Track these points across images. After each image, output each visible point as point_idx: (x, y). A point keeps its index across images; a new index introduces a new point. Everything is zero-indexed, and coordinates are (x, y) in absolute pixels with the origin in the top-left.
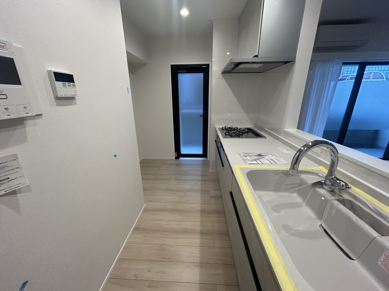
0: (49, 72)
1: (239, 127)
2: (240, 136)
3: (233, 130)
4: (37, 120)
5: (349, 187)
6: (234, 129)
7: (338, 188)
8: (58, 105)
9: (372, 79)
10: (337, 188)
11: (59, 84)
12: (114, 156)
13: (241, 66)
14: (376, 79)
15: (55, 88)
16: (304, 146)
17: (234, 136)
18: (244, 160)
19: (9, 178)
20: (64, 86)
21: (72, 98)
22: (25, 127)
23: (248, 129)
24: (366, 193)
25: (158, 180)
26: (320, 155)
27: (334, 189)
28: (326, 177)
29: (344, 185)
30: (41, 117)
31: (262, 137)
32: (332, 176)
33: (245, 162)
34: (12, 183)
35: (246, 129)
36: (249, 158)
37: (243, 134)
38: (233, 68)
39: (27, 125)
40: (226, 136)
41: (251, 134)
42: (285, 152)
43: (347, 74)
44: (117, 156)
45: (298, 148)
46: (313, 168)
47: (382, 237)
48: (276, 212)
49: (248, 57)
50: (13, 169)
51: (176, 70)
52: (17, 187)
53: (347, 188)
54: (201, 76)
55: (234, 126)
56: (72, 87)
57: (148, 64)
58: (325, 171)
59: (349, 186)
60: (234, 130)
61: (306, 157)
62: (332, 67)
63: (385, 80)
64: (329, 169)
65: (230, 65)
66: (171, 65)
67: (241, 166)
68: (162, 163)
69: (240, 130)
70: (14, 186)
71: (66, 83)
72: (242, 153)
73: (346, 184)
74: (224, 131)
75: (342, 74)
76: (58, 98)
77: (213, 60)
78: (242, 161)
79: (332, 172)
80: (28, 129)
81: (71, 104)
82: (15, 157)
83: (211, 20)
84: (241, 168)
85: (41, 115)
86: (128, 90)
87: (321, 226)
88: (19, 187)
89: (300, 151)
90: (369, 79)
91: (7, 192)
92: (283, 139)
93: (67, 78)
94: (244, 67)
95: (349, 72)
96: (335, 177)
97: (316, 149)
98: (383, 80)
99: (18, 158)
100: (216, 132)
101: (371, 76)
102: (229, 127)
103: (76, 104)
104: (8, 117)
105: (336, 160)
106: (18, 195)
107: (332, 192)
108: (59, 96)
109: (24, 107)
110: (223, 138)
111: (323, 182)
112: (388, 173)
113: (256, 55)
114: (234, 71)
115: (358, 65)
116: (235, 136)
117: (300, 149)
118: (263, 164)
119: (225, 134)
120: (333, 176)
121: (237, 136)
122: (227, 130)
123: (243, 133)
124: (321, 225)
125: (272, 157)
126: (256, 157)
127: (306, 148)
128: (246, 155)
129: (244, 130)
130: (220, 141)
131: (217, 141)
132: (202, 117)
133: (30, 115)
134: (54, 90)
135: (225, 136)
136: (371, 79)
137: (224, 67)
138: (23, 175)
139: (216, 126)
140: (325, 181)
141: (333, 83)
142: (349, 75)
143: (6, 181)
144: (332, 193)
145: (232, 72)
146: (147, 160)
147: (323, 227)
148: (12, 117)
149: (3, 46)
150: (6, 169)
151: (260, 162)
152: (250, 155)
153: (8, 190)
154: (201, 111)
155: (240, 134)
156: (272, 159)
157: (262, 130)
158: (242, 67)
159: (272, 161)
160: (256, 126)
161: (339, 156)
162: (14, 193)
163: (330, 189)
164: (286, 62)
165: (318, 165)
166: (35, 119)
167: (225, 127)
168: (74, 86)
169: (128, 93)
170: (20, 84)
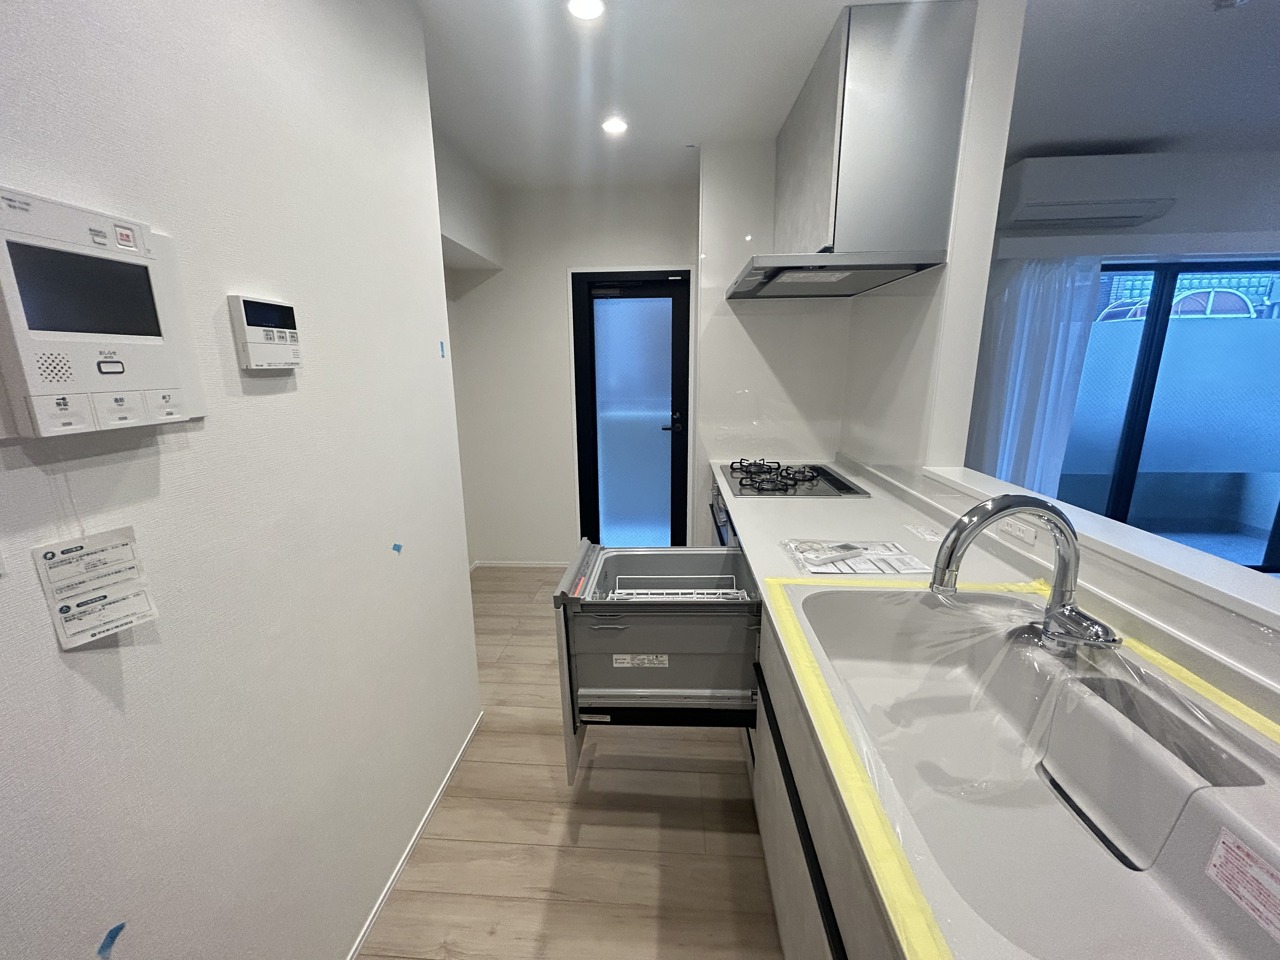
0: (231, 300)
1: (784, 463)
2: (786, 490)
3: (765, 472)
4: (191, 435)
5: (1114, 641)
6: (770, 470)
7: (1085, 644)
8: (247, 391)
9: (1212, 312)
10: (1081, 643)
11: (256, 333)
12: (394, 549)
13: (785, 278)
14: (1225, 313)
15: (245, 344)
16: (970, 514)
17: (767, 490)
18: (797, 561)
19: (105, 597)
20: (269, 338)
21: (288, 373)
22: (158, 453)
23: (814, 468)
24: (1171, 659)
25: (528, 633)
26: (1033, 546)
27: (1076, 646)
28: (1048, 610)
29: (1100, 633)
30: (200, 424)
31: (857, 493)
32: (1064, 606)
33: (799, 569)
34: (111, 613)
35: (807, 469)
36: (811, 556)
37: (796, 484)
38: (762, 285)
39: (161, 447)
40: (744, 491)
41: (822, 484)
42: (928, 537)
43: (1131, 298)
44: (402, 550)
45: (953, 518)
46: (1012, 587)
47: (1216, 789)
48: (898, 723)
49: (804, 251)
50: (120, 571)
51: (589, 289)
52: (126, 624)
53: (1109, 641)
54: (666, 303)
55: (769, 459)
56: (288, 342)
57: (502, 270)
58: (1044, 591)
59: (1116, 638)
60: (770, 473)
61: (976, 544)
62: (1069, 279)
63: (1254, 315)
64: (1055, 587)
65: (750, 274)
66: (575, 276)
67: (786, 581)
68: (539, 580)
69: (787, 470)
70: (118, 619)
71: (275, 330)
72: (791, 541)
73: (1106, 631)
74: (739, 475)
75: (1116, 299)
76: (249, 373)
77: (702, 256)
78: (791, 563)
79: (1063, 595)
80: (163, 457)
81: (282, 390)
82: (126, 537)
83: (692, 146)
84: (786, 586)
85: (201, 419)
86: (442, 350)
87: (1041, 770)
88: (130, 625)
89: (959, 527)
90: (1204, 312)
91: (98, 637)
92: (925, 498)
93: (277, 317)
94: (796, 281)
95: (1138, 291)
96: (1072, 610)
97: (1010, 522)
98: (1248, 315)
99: (134, 540)
100: (714, 480)
101: (1207, 303)
102: (752, 461)
103: (295, 388)
104: (123, 422)
105: (1070, 555)
106: (122, 650)
107: (1069, 656)
108: (254, 367)
109: (164, 397)
110: (735, 495)
111: (1041, 627)
112: (1276, 616)
113: (827, 245)
114: (765, 291)
115: (1153, 272)
116: (773, 490)
117: (960, 521)
118: (855, 573)
119: (741, 483)
120: (1069, 607)
121: (779, 489)
122: (747, 473)
123: (796, 482)
124: (1041, 764)
125: (886, 554)
126: (835, 554)
127: (975, 519)
128: (805, 547)
129: (799, 472)
130: (725, 506)
131: (715, 505)
132: (670, 432)
133: (176, 417)
134: (241, 348)
135: (740, 490)
136: (1208, 311)
137: (733, 279)
138: (145, 589)
139: (711, 461)
140: (1046, 624)
141: (1076, 327)
142: (1136, 300)
143: (98, 605)
144: (1067, 661)
145: (758, 294)
146: (491, 569)
147: (1046, 771)
148: (130, 423)
149: (128, 236)
150: (103, 570)
151: (846, 569)
152: (816, 546)
153: (99, 633)
154: (666, 414)
155: (786, 484)
156: (884, 560)
157: (858, 470)
158: (789, 280)
159: (884, 566)
160: (840, 459)
161: (1081, 545)
162: (110, 642)
163: (1061, 649)
164: (920, 268)
165: (1027, 579)
166: (185, 431)
167: (741, 463)
168: (294, 338)
169: (443, 356)
170: (158, 333)
